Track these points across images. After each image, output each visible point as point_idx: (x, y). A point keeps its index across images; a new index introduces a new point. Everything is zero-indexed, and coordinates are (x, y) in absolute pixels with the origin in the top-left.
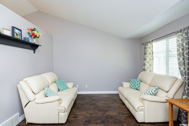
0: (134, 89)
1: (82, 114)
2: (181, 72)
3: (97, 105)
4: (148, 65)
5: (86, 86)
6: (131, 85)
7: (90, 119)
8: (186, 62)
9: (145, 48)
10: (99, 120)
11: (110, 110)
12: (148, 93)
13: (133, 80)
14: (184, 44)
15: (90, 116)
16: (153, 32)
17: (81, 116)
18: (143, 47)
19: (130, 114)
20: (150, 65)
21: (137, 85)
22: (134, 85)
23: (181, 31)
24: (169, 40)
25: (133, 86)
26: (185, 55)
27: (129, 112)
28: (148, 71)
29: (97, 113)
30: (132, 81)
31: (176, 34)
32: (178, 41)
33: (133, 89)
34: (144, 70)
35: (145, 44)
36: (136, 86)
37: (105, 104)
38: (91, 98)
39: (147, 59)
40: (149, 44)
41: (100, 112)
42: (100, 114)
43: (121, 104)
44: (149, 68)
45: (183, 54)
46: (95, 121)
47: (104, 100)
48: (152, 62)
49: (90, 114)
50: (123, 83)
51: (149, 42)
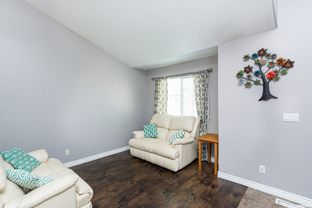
0: (151, 137)
1: (100, 197)
2: (198, 111)
3: (109, 176)
4: (161, 106)
5: (67, 152)
6: (147, 133)
7: (122, 196)
8: (202, 102)
9: (157, 85)
10: (134, 191)
11: (135, 175)
12: (178, 136)
13: (148, 127)
14: (201, 86)
15: (117, 193)
16: (167, 67)
17: (102, 201)
18: (154, 82)
19: (161, 169)
20: (163, 106)
21: (154, 131)
22: (151, 132)
23: (198, 73)
24: (184, 79)
25: (149, 135)
26: (202, 96)
27: (157, 168)
28: (161, 113)
29: (123, 186)
30: (146, 129)
31: (194, 75)
32: (195, 82)
33: (149, 139)
34: (155, 112)
35: (157, 80)
36: (153, 134)
37: (119, 170)
38: (88, 171)
39: (160, 99)
40: (162, 81)
41: (124, 182)
42: (128, 185)
43: (140, 162)
44: (162, 110)
45: (200, 94)
46: (131, 194)
47: (112, 165)
48: (166, 103)
49: (115, 191)
50: (134, 133)
51: (163, 78)
